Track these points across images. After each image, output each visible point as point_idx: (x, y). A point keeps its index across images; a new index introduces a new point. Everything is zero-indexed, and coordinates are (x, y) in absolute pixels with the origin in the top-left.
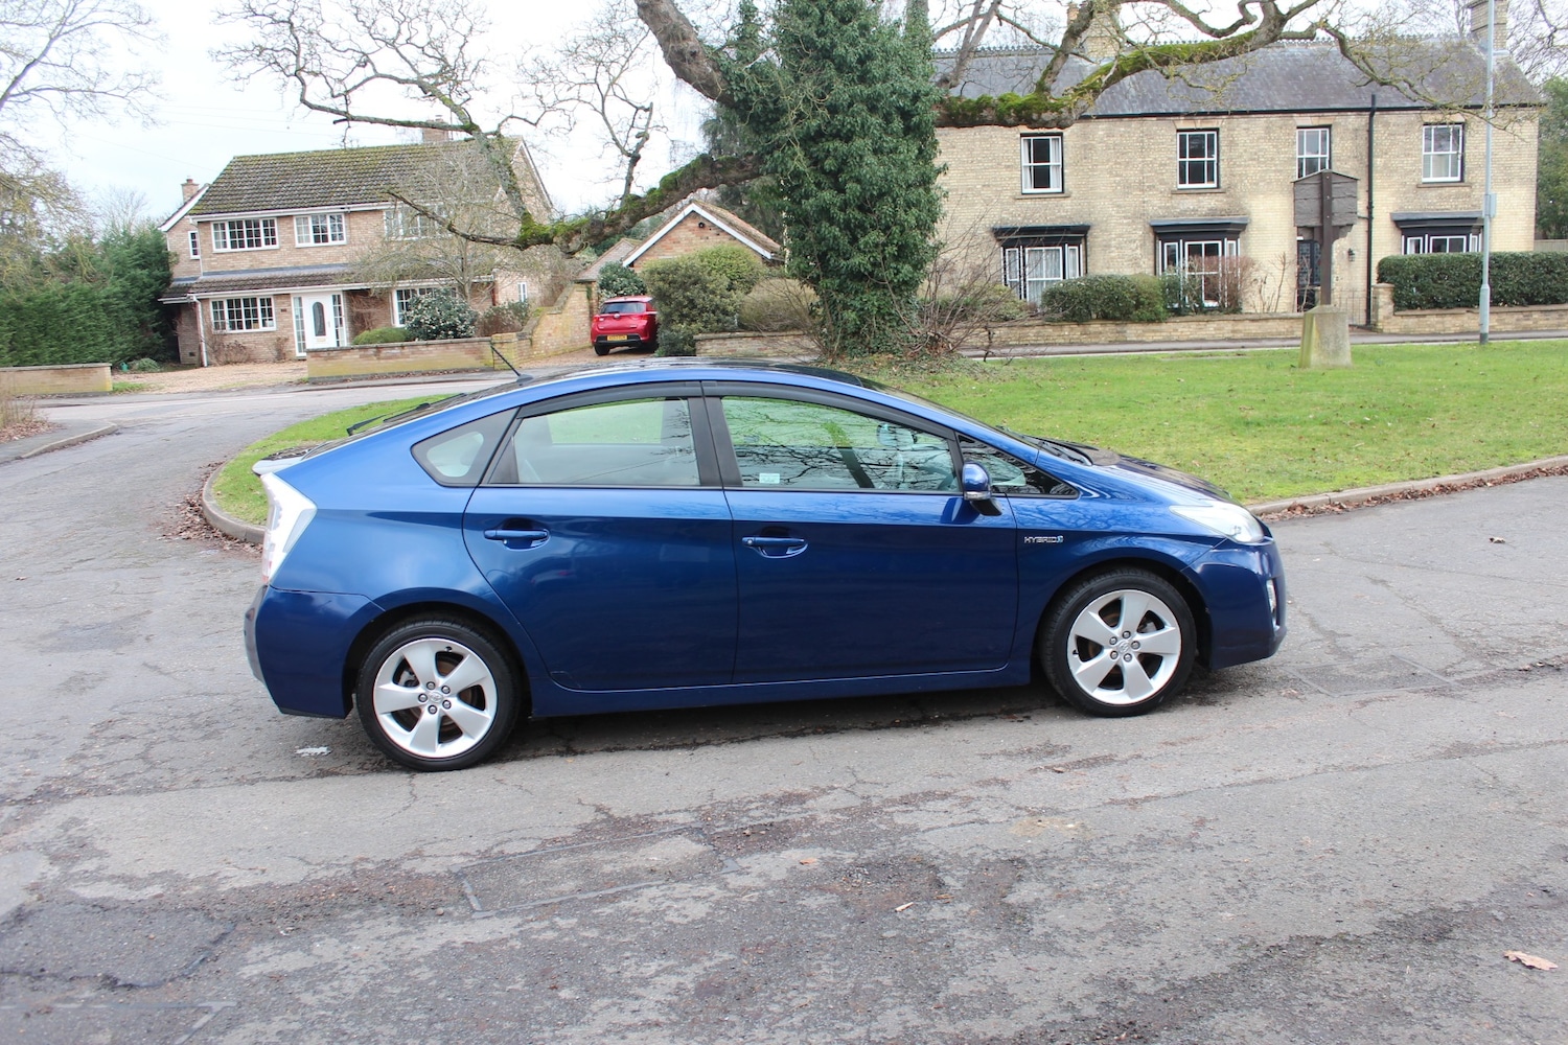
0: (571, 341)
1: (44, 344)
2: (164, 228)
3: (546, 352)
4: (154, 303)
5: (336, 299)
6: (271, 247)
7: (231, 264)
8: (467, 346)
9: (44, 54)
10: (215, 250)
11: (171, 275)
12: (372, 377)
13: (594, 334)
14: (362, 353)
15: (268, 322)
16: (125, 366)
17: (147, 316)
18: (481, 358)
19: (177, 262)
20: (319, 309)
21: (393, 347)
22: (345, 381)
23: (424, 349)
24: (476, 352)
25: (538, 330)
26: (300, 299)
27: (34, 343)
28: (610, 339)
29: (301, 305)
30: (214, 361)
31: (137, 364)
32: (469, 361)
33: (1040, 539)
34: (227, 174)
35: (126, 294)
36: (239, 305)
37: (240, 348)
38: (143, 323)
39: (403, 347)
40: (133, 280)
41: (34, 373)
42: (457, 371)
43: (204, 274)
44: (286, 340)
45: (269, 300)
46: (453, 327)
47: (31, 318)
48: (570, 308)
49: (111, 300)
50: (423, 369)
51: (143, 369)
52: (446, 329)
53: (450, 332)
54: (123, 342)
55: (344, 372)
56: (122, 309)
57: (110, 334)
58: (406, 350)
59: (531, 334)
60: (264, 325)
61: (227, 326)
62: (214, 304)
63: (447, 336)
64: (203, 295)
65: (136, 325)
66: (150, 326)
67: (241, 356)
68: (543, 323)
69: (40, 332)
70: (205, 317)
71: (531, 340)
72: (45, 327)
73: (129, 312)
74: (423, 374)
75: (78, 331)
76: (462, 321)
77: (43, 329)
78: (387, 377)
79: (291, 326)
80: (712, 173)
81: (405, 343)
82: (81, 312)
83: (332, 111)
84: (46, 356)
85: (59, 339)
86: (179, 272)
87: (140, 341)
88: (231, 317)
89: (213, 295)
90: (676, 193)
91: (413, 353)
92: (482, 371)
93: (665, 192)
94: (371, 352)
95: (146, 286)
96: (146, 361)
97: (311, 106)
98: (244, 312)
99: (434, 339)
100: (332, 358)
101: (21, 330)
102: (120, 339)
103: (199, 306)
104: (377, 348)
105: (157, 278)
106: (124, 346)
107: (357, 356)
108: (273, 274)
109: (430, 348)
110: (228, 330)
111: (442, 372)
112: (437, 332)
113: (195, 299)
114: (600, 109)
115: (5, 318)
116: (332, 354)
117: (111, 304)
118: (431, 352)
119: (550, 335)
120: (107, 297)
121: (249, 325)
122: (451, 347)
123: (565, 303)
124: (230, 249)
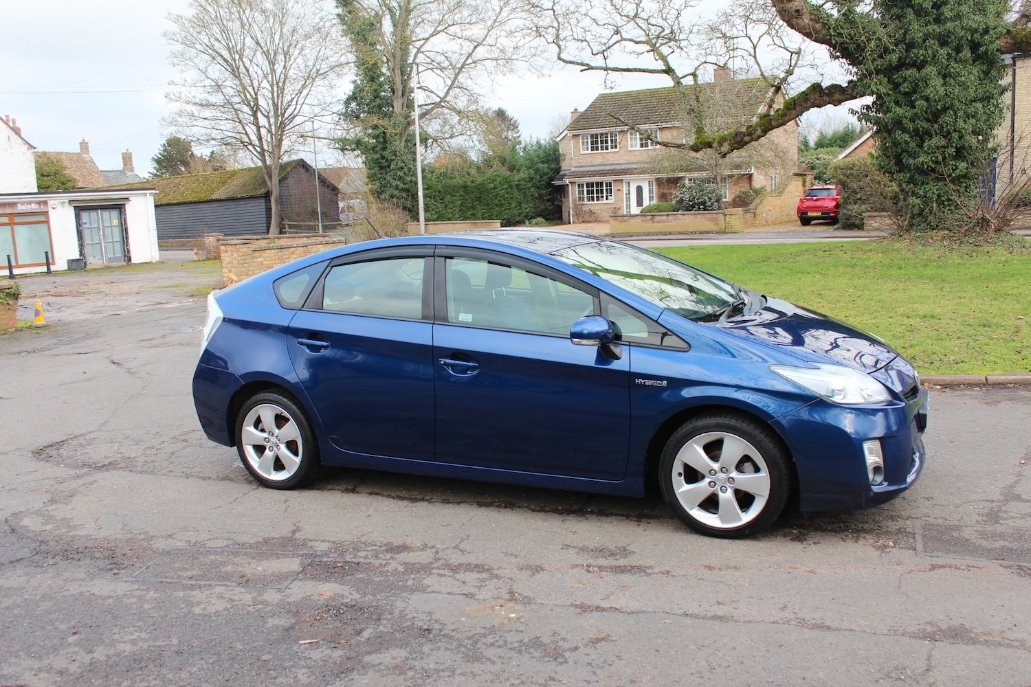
0: (787, 215)
1: (479, 207)
2: (558, 139)
3: (766, 222)
4: (549, 185)
5: (650, 183)
6: (614, 150)
7: (590, 161)
8: (708, 216)
9: (484, 39)
10: (582, 152)
11: (560, 168)
12: (648, 234)
13: (799, 210)
14: (643, 218)
15: (609, 197)
16: (527, 222)
17: (543, 192)
18: (717, 224)
19: (564, 160)
20: (639, 190)
21: (662, 215)
22: (632, 236)
23: (681, 217)
24: (715, 220)
25: (760, 207)
26: (629, 183)
27: (473, 207)
28: (810, 214)
29: (629, 187)
30: (576, 220)
31: (534, 221)
32: (710, 226)
33: (649, 382)
34: (593, 105)
35: (531, 179)
36: (583, 187)
37: (591, 213)
38: (541, 196)
39: (668, 215)
40: (537, 171)
41: (461, 225)
42: (701, 233)
43: (575, 167)
44: (619, 208)
45: (610, 183)
46: (704, 203)
47: (473, 193)
48: (788, 192)
49: (521, 182)
50: (680, 230)
51: (537, 224)
52: (699, 204)
53: (701, 207)
54: (528, 208)
55: (631, 231)
56: (528, 188)
57: (520, 203)
58: (670, 217)
59: (755, 209)
60: (607, 199)
61: (586, 199)
62: (579, 185)
63: (699, 209)
64: (573, 180)
65: (536, 198)
66: (545, 198)
67: (592, 218)
68: (765, 202)
69: (477, 201)
70: (573, 193)
71: (754, 213)
72: (480, 198)
73: (532, 189)
74: (680, 234)
75: (500, 201)
76: (710, 199)
77: (479, 199)
78: (657, 235)
79: (623, 200)
80: (821, 97)
81: (669, 213)
82: (502, 190)
83: (578, 64)
84: (480, 215)
85: (488, 205)
86: (564, 165)
87: (538, 207)
88: (588, 194)
89: (576, 180)
90: (793, 112)
91: (674, 220)
92: (717, 233)
93: (786, 111)
94: (648, 218)
95: (545, 174)
96: (540, 219)
97: (564, 61)
98: (597, 190)
99: (690, 210)
100: (625, 221)
101: (466, 200)
102: (526, 206)
103: (570, 187)
104: (652, 215)
105: (552, 169)
106: (528, 210)
107: (640, 221)
108: (614, 167)
109: (685, 217)
110: (586, 201)
111: (692, 233)
112: (693, 206)
113: (568, 183)
114: (753, 54)
115: (458, 192)
116: (625, 219)
117: (521, 185)
118: (685, 219)
119: (770, 210)
120: (519, 181)
121: (598, 200)
122: (698, 216)
123: (784, 189)
124: (590, 151)
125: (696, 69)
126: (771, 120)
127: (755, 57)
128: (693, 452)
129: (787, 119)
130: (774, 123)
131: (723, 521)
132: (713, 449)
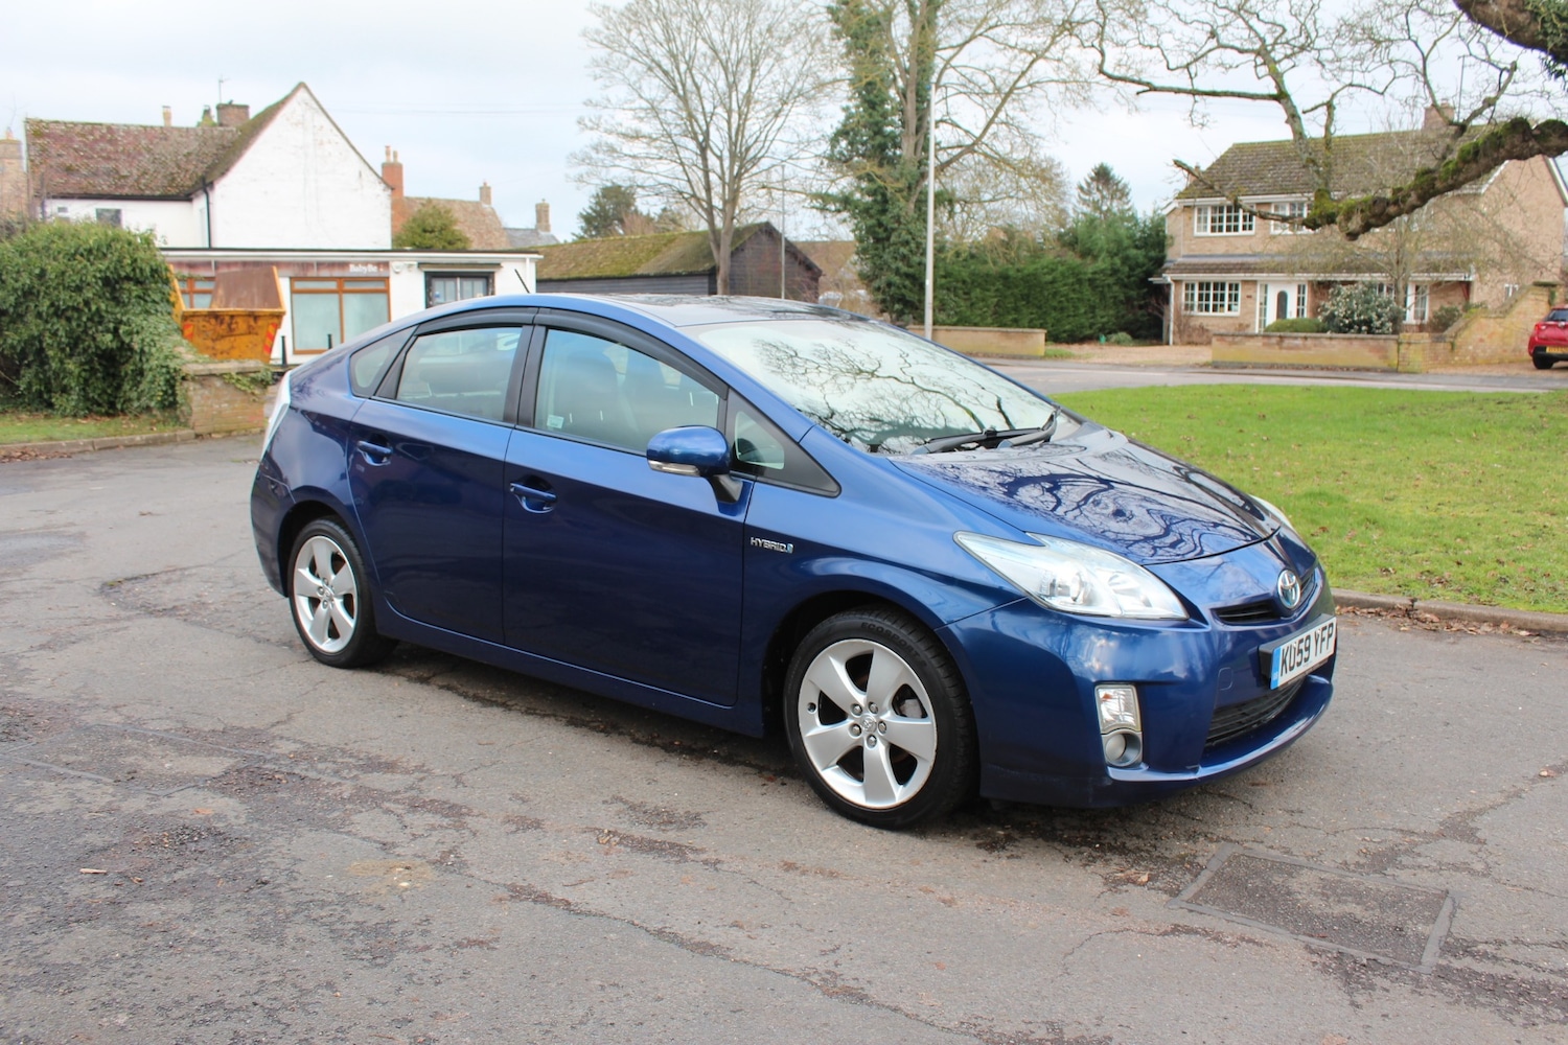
0: (1514, 351)
1: (1025, 311)
2: (1165, 212)
3: (1474, 359)
4: (1143, 282)
5: (1301, 289)
6: (1247, 232)
7: (1208, 248)
8: (1372, 343)
9: (1047, 50)
10: (1196, 233)
11: (1164, 257)
12: (1272, 366)
13: (1532, 343)
14: (1266, 340)
15: (1233, 307)
16: (1103, 338)
17: (1133, 293)
18: (1385, 358)
19: (1172, 245)
20: (1282, 298)
21: (1296, 338)
22: (1245, 367)
23: (1327, 342)
24: (1382, 352)
25: (1465, 334)
26: (1266, 287)
27: (1016, 309)
28: (1549, 350)
29: (1266, 292)
30: (1178, 340)
31: (1114, 337)
32: (1373, 360)
33: (769, 544)
34: (1222, 162)
35: (1115, 272)
36: (1193, 288)
37: (1203, 330)
38: (1128, 300)
39: (1306, 338)
40: (1125, 260)
42: (1358, 369)
43: (1184, 256)
44: (1248, 326)
45: (1237, 286)
46: (1368, 322)
47: (1017, 287)
48: (1519, 313)
49: (1097, 276)
50: (1324, 363)
51: (1118, 343)
52: (1360, 323)
53: (1364, 328)
54: (1105, 316)
55: (1244, 359)
56: (1109, 285)
57: (1093, 309)
58: (1309, 342)
59: (1455, 337)
60: (1230, 309)
61: (1196, 308)
62: (1187, 286)
63: (1359, 331)
64: (1178, 276)
65: (1121, 302)
66: (1136, 303)
67: (1194, 336)
68: (1474, 326)
69: (1023, 299)
70: (1177, 297)
71: (1452, 344)
72: (1028, 296)
73: (1116, 288)
74: (1322, 369)
75: (1060, 302)
76: (1379, 316)
77: (1026, 297)
78: (1286, 368)
79: (1254, 313)
80: (1525, 141)
81: (1309, 335)
82: (1065, 285)
83: (1133, 81)
84: (1026, 322)
85: (1040, 308)
86: (1170, 254)
87: (1123, 316)
88: (1200, 298)
89: (1184, 276)
90: (1474, 166)
91: (1315, 346)
92: (1384, 371)
94: (1274, 340)
95: (1138, 265)
96: (1123, 335)
97: (1110, 77)
98: (1215, 293)
99: (1345, 332)
100: (1235, 343)
101: (1005, 297)
102: (1102, 313)
103: (1173, 288)
104: (1281, 337)
105: (1151, 259)
106: (1105, 320)
107: (1260, 344)
108: (1245, 260)
109: (1334, 342)
110: (1196, 312)
111: (1342, 369)
112: (1350, 326)
113: (1169, 280)
115: (994, 285)
116: (1237, 339)
117: (1095, 279)
118: (1334, 346)
119: (1482, 340)
120: (1095, 273)
121: (1215, 310)
122: (1356, 343)
123: (1511, 306)
124: (1209, 233)
125: (1334, 95)
126: (1435, 179)
127: (1425, 75)
128: (829, 671)
129: (1461, 178)
130: (1438, 185)
131: (868, 797)
132: (859, 669)
